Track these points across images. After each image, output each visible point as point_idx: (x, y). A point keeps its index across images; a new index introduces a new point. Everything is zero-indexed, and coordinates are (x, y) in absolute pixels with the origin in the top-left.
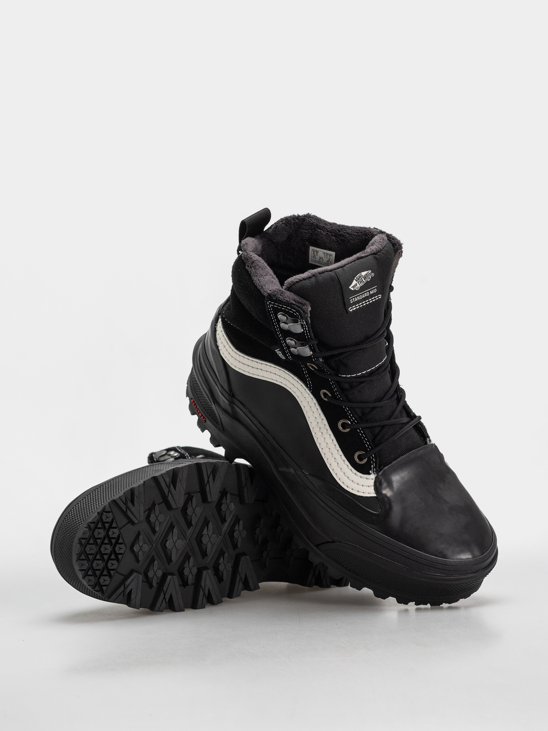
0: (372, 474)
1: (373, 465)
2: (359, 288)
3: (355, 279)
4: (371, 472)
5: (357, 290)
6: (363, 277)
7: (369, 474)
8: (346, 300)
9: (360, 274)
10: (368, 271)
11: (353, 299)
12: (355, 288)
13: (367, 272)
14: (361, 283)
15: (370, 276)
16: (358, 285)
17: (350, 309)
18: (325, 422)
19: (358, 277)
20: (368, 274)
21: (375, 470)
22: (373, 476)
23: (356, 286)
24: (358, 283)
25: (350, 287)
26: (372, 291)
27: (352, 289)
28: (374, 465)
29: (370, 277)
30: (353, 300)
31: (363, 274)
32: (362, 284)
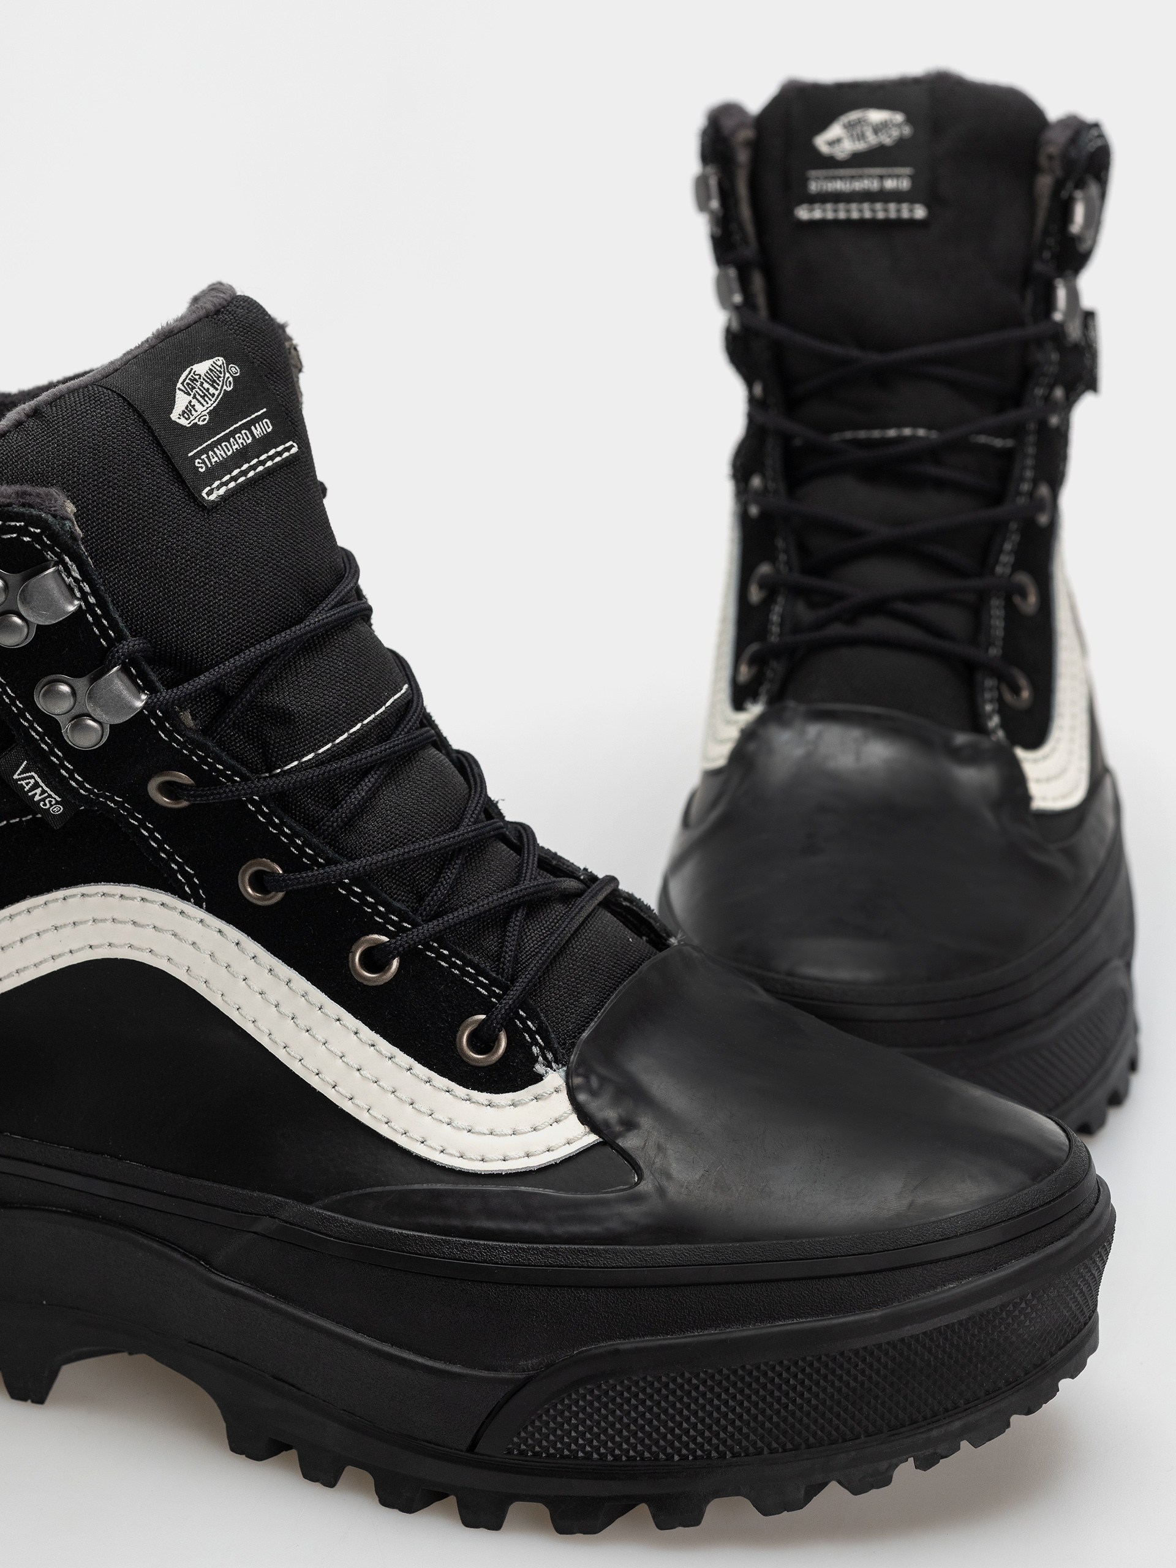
0: (547, 1072)
1: (537, 1044)
2: (207, 418)
3: (179, 389)
4: (539, 1068)
5: (201, 423)
6: (204, 379)
7: (539, 1078)
8: (177, 461)
9: (189, 369)
10: (214, 360)
11: (204, 457)
12: (192, 418)
13: (210, 362)
14: (207, 399)
15: (227, 375)
16: (198, 407)
17: (208, 494)
18: (301, 983)
19: (187, 381)
20: (219, 369)
21: (550, 1056)
22: (554, 1079)
23: (193, 412)
24: (194, 402)
25: (174, 416)
26: (257, 425)
27: (183, 422)
28: (540, 1041)
29: (231, 379)
30: (204, 462)
31: (202, 368)
32: (210, 403)
